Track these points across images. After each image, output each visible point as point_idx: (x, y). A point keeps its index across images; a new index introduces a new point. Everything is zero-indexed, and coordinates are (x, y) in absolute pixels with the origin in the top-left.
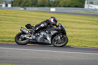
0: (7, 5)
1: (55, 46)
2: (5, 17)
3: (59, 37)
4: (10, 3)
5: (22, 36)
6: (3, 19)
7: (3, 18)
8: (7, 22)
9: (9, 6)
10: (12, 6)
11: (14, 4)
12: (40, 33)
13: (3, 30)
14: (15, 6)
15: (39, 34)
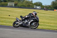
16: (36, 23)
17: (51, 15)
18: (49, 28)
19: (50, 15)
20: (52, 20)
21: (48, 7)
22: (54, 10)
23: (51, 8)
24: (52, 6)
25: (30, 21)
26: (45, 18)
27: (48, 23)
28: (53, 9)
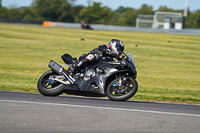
0: (172, 25)
1: (111, 99)
2: (169, 49)
3: (120, 82)
4: (179, 21)
5: (51, 78)
6: (166, 54)
7: (165, 51)
8: (173, 60)
9: (178, 26)
10: (184, 27)
11: (187, 23)
12: (84, 72)
13: (165, 76)
14: (190, 27)
15: (82, 75)
16: (128, 80)
17: (33, 42)
18: (26, 85)
19: (27, 41)
20: (37, 57)
21: (22, 11)
22: (41, 23)
23: (33, 16)
24: (35, 8)
25: (104, 73)
26: (11, 50)
27: (24, 69)
28: (39, 19)
